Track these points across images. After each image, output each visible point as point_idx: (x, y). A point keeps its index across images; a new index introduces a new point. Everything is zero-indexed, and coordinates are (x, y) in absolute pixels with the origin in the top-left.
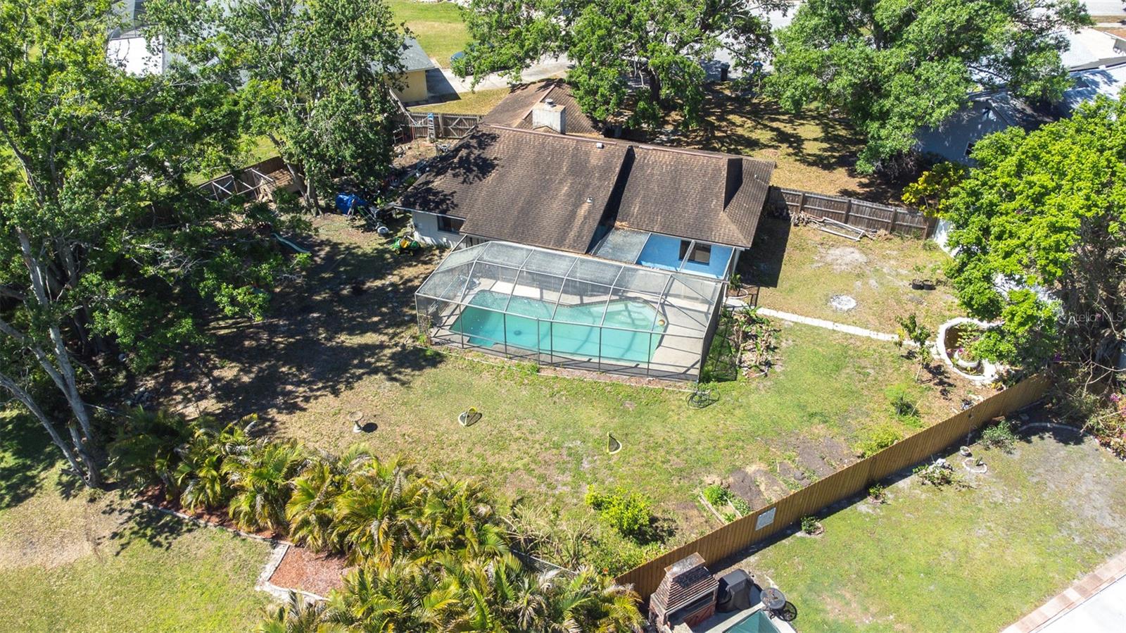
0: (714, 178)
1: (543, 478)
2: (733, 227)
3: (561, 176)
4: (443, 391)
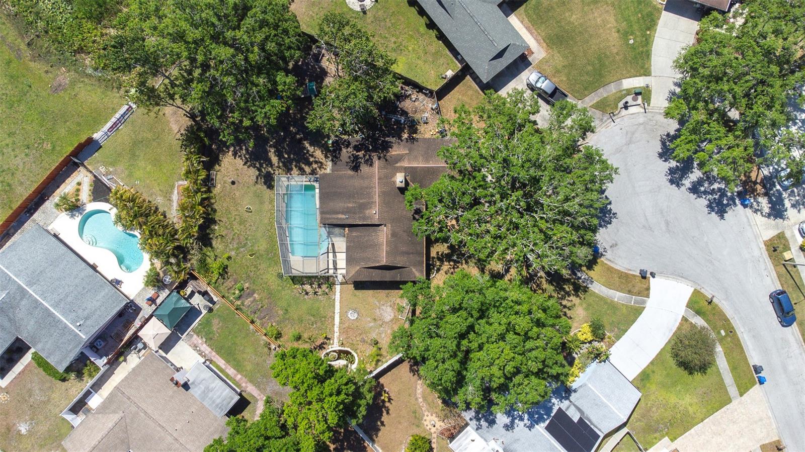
0: (375, 261)
1: (233, 239)
2: (353, 273)
3: (358, 201)
4: (258, 196)
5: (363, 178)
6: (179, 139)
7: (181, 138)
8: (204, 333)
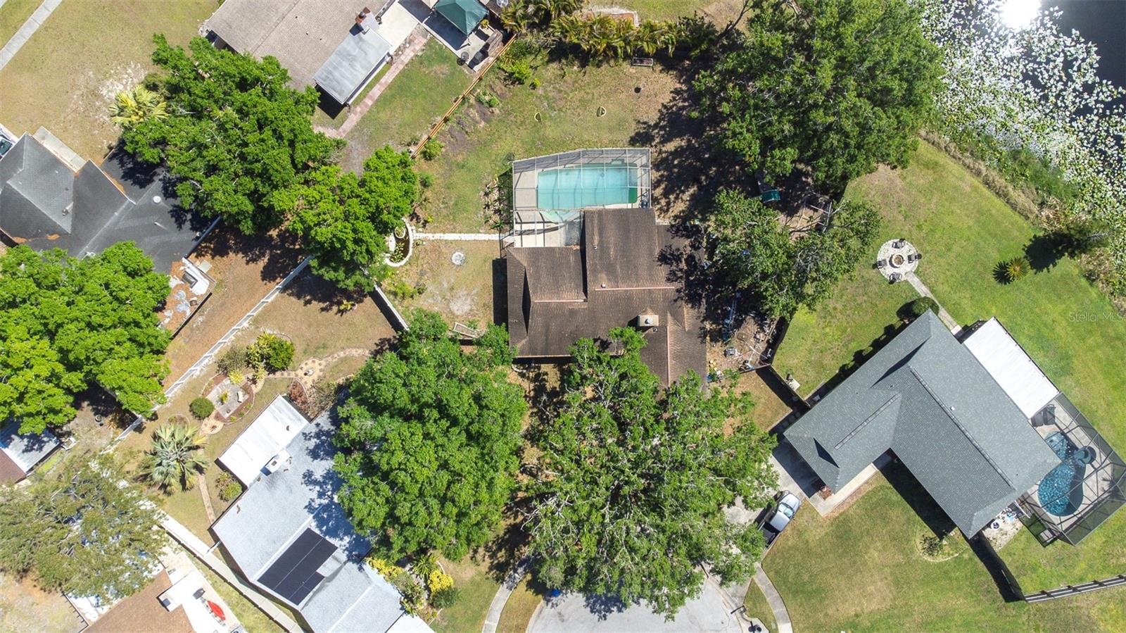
0: (536, 287)
1: (560, 91)
2: (518, 258)
3: (618, 262)
4: (620, 125)
5: (650, 268)
6: (696, 15)
7: (697, 17)
8: (428, 53)
